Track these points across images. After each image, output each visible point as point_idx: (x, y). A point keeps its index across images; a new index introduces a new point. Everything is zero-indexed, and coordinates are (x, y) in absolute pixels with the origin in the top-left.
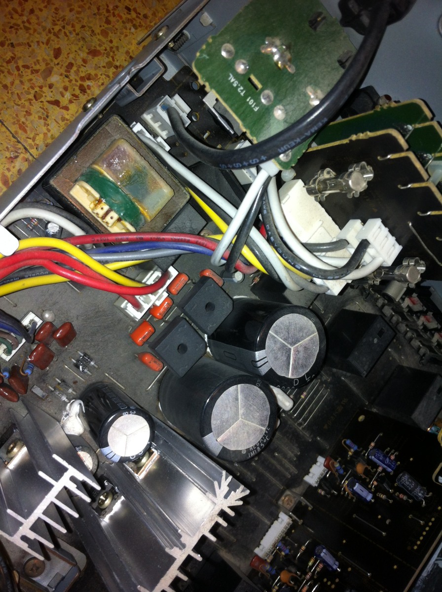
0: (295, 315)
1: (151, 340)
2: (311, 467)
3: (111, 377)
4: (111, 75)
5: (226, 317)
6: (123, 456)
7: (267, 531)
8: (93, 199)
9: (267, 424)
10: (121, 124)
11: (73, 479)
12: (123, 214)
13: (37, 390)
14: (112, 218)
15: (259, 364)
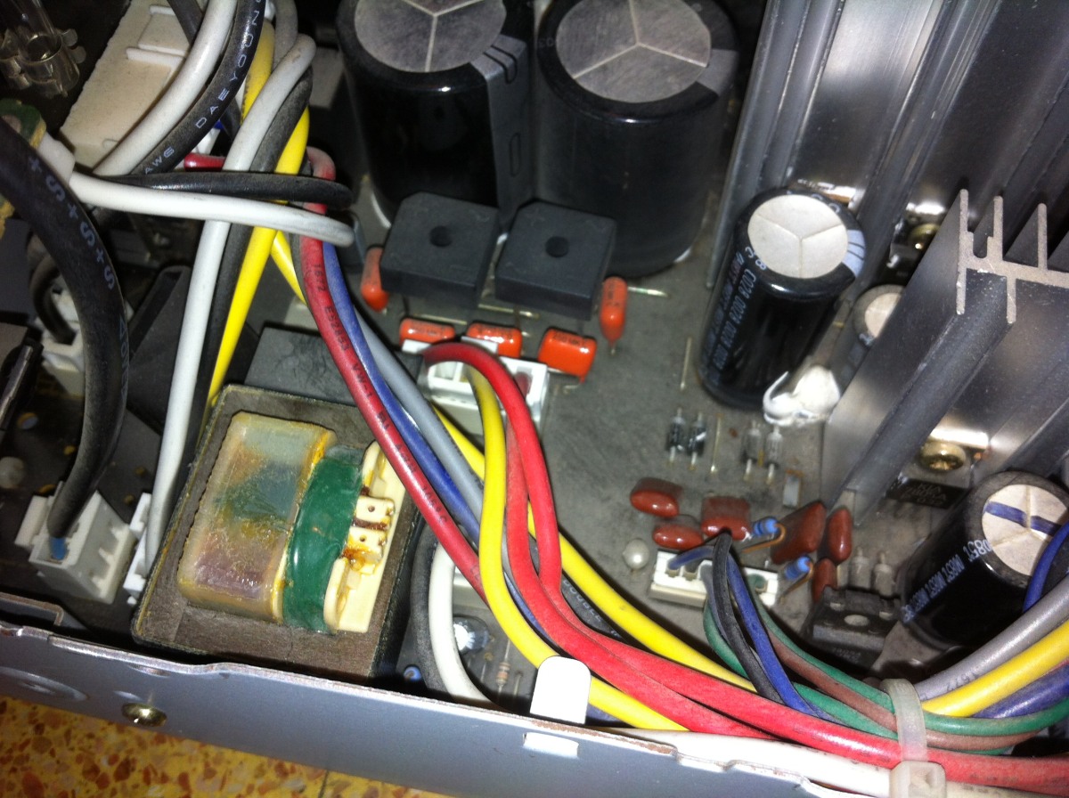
0: (363, 40)
3: (682, 373)
4: (61, 730)
5: (442, 198)
6: (843, 227)
8: (351, 572)
10: (146, 610)
11: (980, 251)
12: (348, 492)
13: (791, 495)
14: (372, 509)
15: (509, 62)
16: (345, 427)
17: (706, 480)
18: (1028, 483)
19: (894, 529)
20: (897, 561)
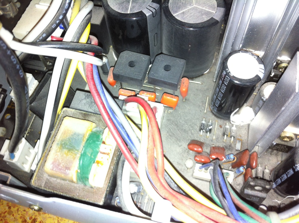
0: (109, 4)
3: (205, 108)
5: (133, 52)
8: (99, 168)
10: (36, 177)
12: (99, 143)
13: (238, 146)
14: (105, 148)
15: (154, 11)
16: (99, 122)
17: (212, 141)
19: (270, 158)
20: (271, 168)
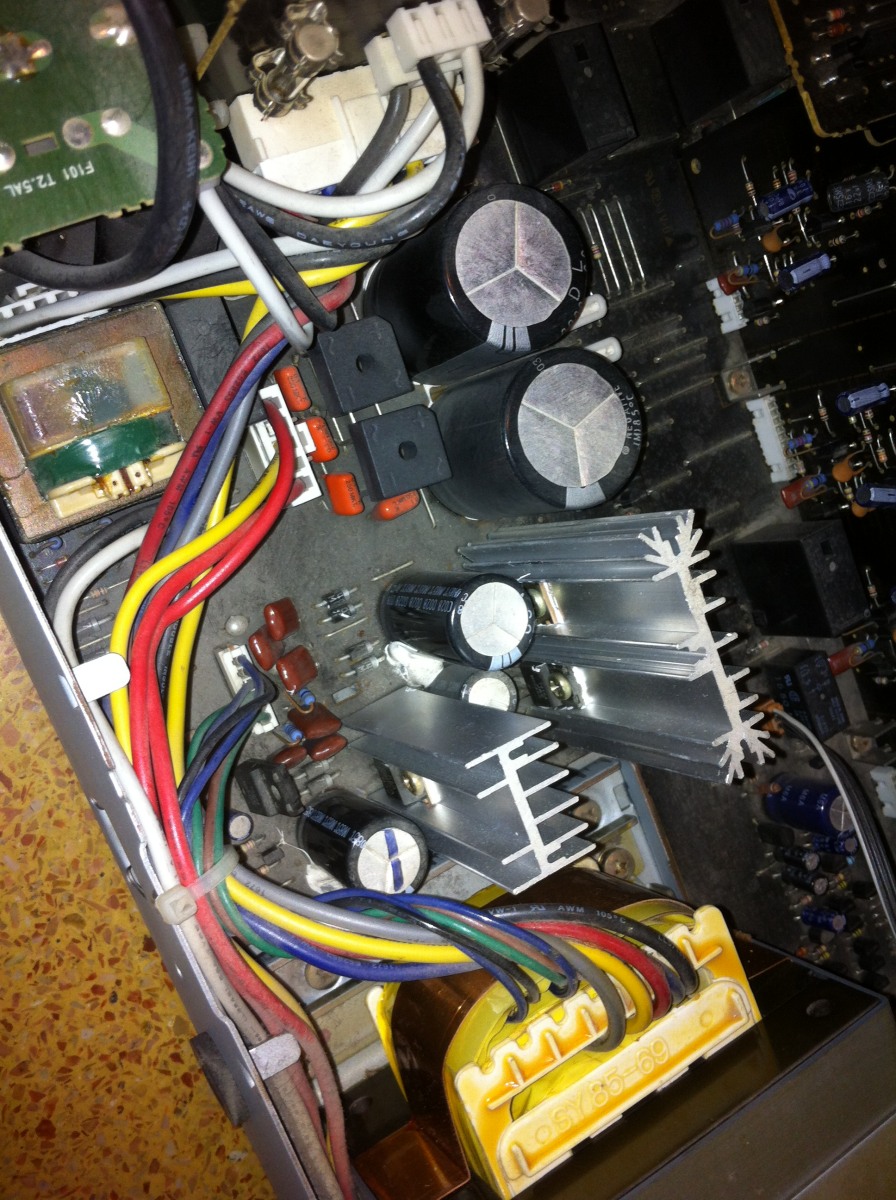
1: (363, 488)
2: (714, 308)
3: (383, 573)
6: (518, 642)
7: (758, 443)
8: (91, 489)
9: (608, 385)
11: (514, 755)
12: (138, 451)
13: (343, 695)
14: (138, 475)
15: (509, 345)
17: (318, 636)
18: (418, 844)
20: (341, 784)
